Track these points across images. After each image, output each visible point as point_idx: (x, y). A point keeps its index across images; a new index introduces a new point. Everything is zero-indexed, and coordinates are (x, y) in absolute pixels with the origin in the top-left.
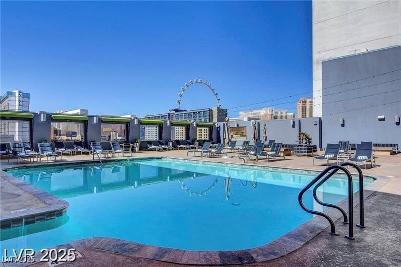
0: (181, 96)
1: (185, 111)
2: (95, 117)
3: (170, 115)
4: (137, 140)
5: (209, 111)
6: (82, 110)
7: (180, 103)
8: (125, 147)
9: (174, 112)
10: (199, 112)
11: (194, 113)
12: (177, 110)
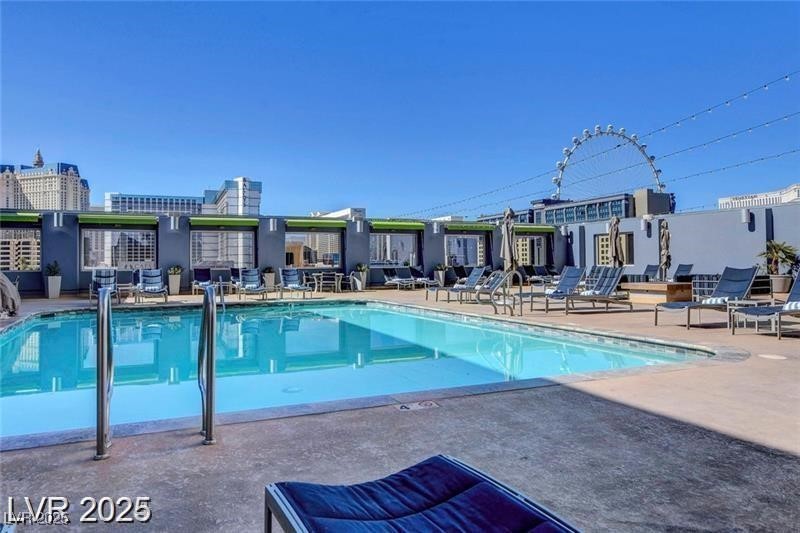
0: (562, 170)
1: (568, 201)
2: (271, 220)
3: (531, 212)
4: (360, 265)
5: (626, 199)
6: (355, 211)
7: (559, 185)
8: (324, 279)
9: (540, 206)
10: (602, 204)
11: (590, 206)
12: (547, 202)
